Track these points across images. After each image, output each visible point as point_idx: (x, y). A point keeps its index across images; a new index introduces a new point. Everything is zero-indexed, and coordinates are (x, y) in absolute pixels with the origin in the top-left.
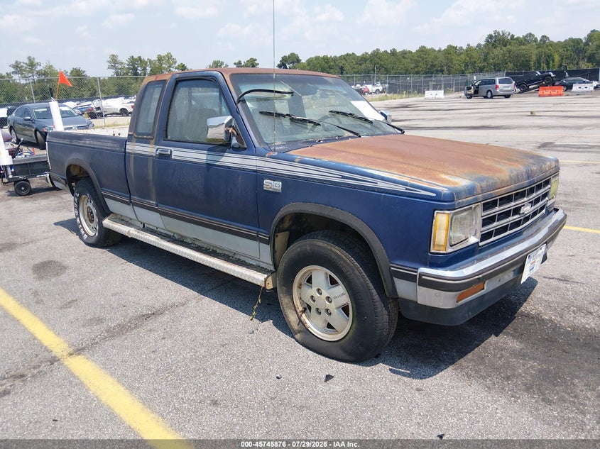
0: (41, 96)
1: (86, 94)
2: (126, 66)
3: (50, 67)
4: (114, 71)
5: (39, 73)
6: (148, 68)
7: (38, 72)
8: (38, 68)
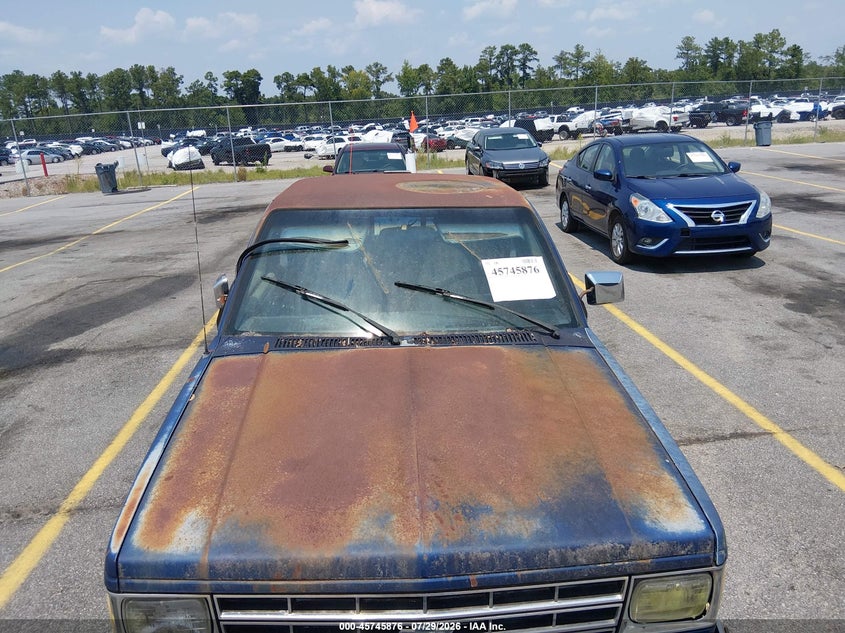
0: (581, 97)
1: (638, 95)
2: (704, 53)
3: (601, 58)
4: (684, 61)
5: (585, 68)
6: (736, 54)
7: (584, 65)
8: (586, 60)
